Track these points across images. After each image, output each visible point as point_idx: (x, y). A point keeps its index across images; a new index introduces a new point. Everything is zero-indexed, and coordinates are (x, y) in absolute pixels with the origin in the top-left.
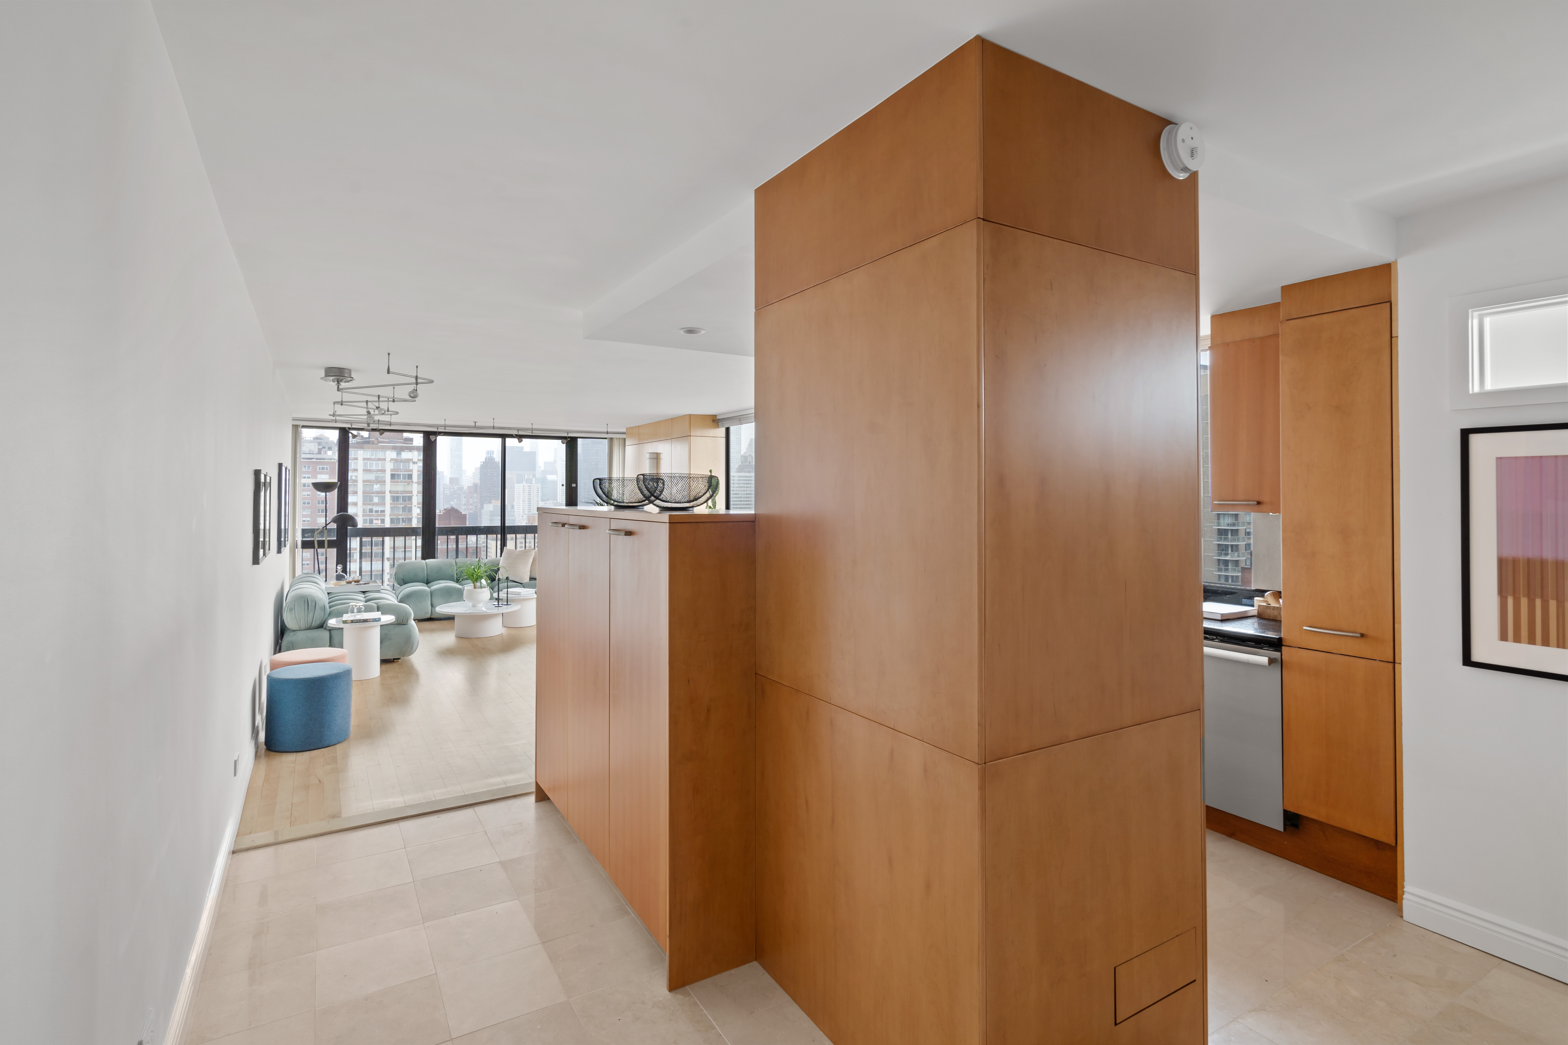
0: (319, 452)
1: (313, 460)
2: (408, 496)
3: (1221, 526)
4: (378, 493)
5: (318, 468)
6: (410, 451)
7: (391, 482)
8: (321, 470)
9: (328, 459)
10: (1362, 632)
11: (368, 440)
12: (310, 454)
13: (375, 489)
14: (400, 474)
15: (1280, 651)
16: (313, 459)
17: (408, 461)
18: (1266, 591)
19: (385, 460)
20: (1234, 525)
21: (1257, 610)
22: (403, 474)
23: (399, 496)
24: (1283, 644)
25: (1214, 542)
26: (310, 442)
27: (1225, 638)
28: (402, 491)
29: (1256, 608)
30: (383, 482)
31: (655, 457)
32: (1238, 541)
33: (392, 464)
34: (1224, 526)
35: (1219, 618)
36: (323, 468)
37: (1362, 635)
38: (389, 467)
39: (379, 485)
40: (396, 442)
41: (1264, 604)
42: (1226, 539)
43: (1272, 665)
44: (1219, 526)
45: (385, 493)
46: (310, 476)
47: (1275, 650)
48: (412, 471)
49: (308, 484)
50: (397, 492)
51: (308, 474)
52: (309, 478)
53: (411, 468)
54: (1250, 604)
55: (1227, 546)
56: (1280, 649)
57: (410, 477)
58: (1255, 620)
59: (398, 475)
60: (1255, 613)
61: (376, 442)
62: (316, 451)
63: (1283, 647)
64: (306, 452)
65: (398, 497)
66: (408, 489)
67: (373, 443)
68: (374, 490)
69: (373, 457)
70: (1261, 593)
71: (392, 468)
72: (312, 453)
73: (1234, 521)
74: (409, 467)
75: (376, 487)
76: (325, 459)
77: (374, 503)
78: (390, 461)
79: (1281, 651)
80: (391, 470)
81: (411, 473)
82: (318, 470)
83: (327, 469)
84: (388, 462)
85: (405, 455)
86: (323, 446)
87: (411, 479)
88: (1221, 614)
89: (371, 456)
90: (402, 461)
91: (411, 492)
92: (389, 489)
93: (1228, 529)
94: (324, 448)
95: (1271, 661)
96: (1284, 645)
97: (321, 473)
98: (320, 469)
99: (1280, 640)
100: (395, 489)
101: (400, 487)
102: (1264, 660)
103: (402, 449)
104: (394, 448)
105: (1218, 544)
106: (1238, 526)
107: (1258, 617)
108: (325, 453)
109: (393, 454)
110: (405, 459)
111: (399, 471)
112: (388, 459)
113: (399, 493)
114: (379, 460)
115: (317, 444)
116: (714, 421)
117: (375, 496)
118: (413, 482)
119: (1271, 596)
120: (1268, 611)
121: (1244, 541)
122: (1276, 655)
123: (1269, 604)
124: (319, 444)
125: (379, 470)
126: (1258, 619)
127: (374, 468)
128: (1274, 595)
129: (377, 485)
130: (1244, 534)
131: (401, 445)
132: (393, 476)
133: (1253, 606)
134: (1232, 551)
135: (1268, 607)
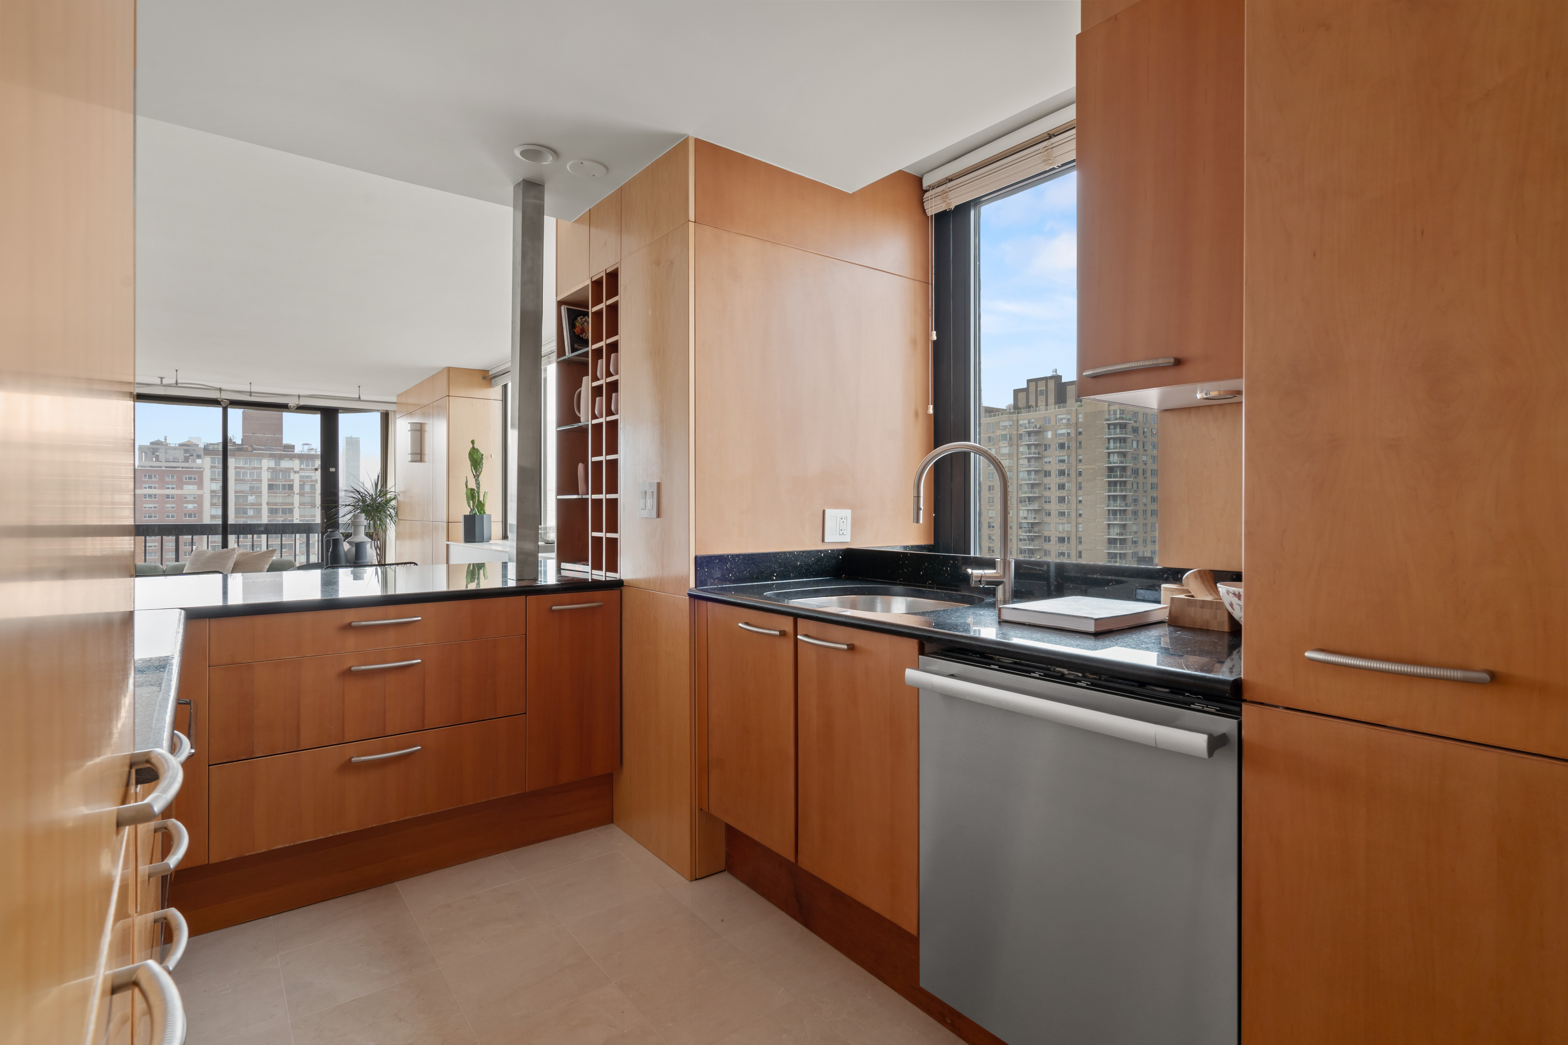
0: (186, 460)
1: (178, 469)
2: (289, 508)
3: (1111, 536)
4: (253, 504)
5: (184, 478)
6: (291, 459)
7: (268, 493)
8: (188, 480)
9: (196, 468)
10: (1491, 667)
11: (241, 447)
12: (174, 462)
13: (250, 500)
14: (279, 485)
15: (1237, 715)
16: (179, 467)
17: (288, 471)
18: (1183, 571)
19: (261, 468)
20: (1122, 534)
21: (1167, 611)
22: (282, 484)
23: (278, 508)
24: (1246, 696)
25: (1105, 551)
26: (175, 448)
27: (1103, 677)
28: (282, 503)
29: (1165, 604)
30: (259, 493)
31: (419, 428)
32: (1126, 549)
33: (270, 473)
34: (1114, 535)
35: (1092, 629)
36: (190, 478)
37: (1494, 677)
38: (265, 476)
39: (254, 497)
40: (274, 450)
41: (1183, 596)
42: (1115, 548)
43: (1216, 753)
44: (1109, 535)
45: (261, 505)
46: (174, 486)
47: (1222, 710)
48: (293, 481)
49: (172, 495)
50: (276, 504)
51: (172, 484)
52: (173, 488)
53: (292, 478)
54: (1152, 598)
55: (1116, 554)
56: (1237, 709)
57: (291, 487)
58: (1164, 630)
59: (276, 485)
60: (1164, 616)
61: (250, 449)
62: (182, 458)
63: (1245, 707)
64: (170, 460)
65: (277, 510)
66: (288, 500)
67: (246, 450)
68: (249, 502)
69: (246, 466)
70: (1175, 575)
71: (270, 478)
72: (177, 461)
73: (1122, 531)
74: (289, 477)
75: (251, 499)
76: (193, 468)
77: (249, 516)
78: (267, 470)
79: (1240, 713)
80: (269, 480)
81: (292, 483)
82: (184, 480)
83: (195, 479)
84: (264, 471)
85: (285, 464)
86: (191, 454)
87: (293, 490)
88: (1096, 620)
89: (245, 464)
90: (281, 470)
91: (293, 504)
92: (267, 501)
93: (1117, 539)
94: (192, 456)
95: (1216, 743)
96: (1245, 701)
97: (187, 483)
98: (186, 479)
99: (1237, 686)
100: (272, 500)
101: (279, 498)
102: (1198, 741)
103: (281, 457)
104: (272, 456)
105: (1108, 553)
106: (1126, 535)
107: (1170, 625)
108: (194, 461)
109: (272, 464)
110: (285, 468)
111: (278, 481)
112: (265, 467)
113: (279, 504)
114: (254, 468)
115: (182, 452)
116: (484, 378)
117: (250, 508)
118: (294, 493)
119: (1196, 578)
120: (1191, 611)
121: (1131, 550)
122: (1226, 725)
123: (1192, 596)
124: (186, 451)
125: (253, 480)
126: (1172, 629)
127: (248, 478)
128: (1201, 577)
129: (251, 496)
130: (1131, 543)
131: (280, 452)
132: (271, 487)
133: (1158, 602)
134: (1120, 559)
135: (1191, 602)
